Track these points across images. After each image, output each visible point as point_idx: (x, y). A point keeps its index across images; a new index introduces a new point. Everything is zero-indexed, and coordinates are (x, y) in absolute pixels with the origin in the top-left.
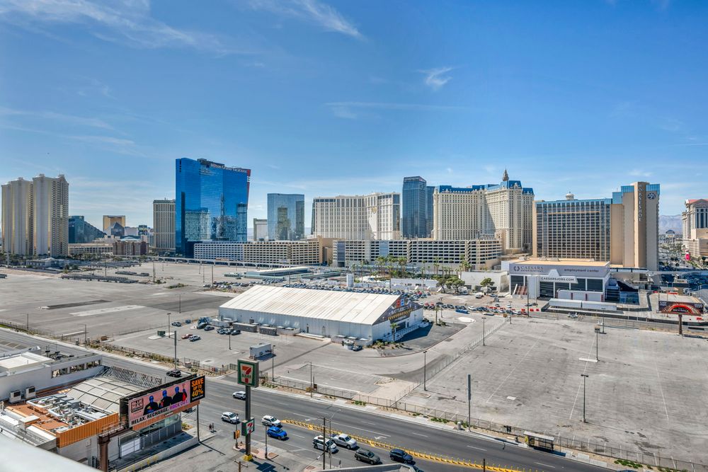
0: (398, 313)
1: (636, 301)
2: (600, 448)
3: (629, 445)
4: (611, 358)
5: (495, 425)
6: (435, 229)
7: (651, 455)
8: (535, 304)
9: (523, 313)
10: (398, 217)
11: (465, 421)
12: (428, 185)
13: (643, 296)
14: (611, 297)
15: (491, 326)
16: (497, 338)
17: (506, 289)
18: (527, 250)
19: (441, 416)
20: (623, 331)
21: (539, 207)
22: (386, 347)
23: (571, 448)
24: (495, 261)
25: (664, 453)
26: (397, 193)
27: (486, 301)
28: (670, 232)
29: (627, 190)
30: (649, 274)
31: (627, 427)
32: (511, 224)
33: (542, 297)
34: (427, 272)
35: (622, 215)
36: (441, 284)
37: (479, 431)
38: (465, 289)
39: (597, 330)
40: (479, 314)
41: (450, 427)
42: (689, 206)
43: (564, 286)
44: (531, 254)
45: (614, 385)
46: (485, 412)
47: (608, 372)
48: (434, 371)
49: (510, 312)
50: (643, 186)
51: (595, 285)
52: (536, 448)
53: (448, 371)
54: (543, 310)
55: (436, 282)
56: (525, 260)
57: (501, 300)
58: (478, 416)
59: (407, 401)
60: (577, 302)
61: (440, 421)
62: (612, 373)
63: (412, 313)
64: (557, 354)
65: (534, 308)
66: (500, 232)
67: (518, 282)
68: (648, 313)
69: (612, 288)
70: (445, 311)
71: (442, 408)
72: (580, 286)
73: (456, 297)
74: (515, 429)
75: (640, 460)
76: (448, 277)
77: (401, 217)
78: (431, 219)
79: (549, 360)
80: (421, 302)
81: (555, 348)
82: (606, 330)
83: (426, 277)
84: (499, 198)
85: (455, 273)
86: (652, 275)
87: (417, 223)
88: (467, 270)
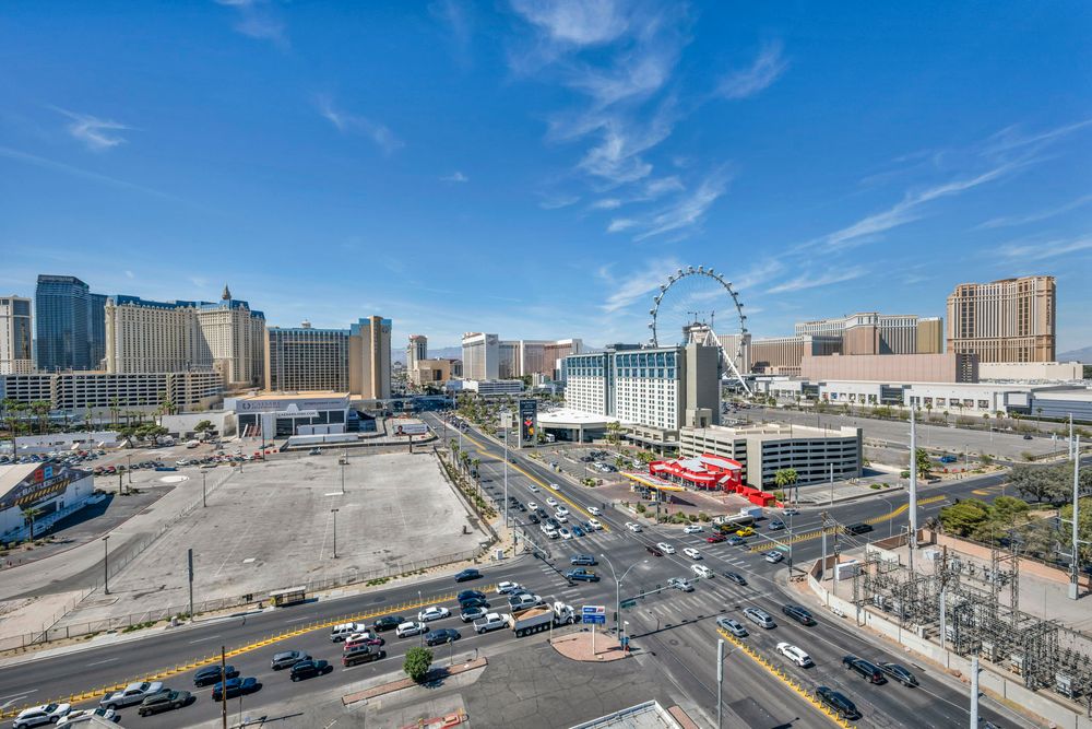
0: (37, 490)
1: (374, 429)
2: (351, 578)
3: (377, 564)
4: (356, 487)
5: (229, 600)
6: (108, 356)
7: (396, 566)
8: (271, 445)
9: (257, 458)
10: (27, 338)
11: (183, 612)
12: (91, 291)
13: (379, 422)
14: (352, 427)
15: (212, 481)
16: (225, 495)
17: (231, 432)
18: (257, 383)
19: (142, 619)
20: (365, 458)
21: (272, 334)
22: (12, 552)
23: (324, 589)
24: (215, 398)
25: (405, 560)
26: (22, 296)
27: (205, 450)
28: (397, 363)
29: (365, 322)
30: (384, 402)
31: (373, 549)
32: (236, 352)
33: (279, 436)
34: (98, 421)
35: (360, 345)
36: (126, 436)
37: (206, 616)
38: (169, 438)
39: (341, 462)
40: (194, 468)
41: (159, 629)
42: (412, 340)
43: (305, 421)
44: (263, 388)
45: (361, 512)
46: (213, 589)
47: (355, 501)
48: (122, 562)
49: (241, 459)
50: (378, 319)
51: (337, 417)
52: (284, 606)
53: (147, 556)
54: (281, 450)
55: (115, 433)
56: (256, 394)
57: (225, 446)
58: (204, 597)
59: (68, 622)
60: (319, 436)
61: (140, 627)
62: (358, 502)
63: (71, 487)
64: (301, 496)
65: (271, 449)
66: (221, 362)
67: (248, 422)
68: (385, 437)
69: (353, 418)
70: (134, 473)
71: (140, 610)
72: (321, 419)
73: (154, 452)
74: (257, 594)
75: (387, 575)
76: (136, 425)
77: (34, 336)
78: (101, 341)
79: (293, 504)
80: (86, 467)
81: (299, 489)
82: (350, 460)
83: (97, 428)
84: (218, 319)
85: (149, 418)
86: (386, 402)
87: (70, 346)
88: (171, 412)
